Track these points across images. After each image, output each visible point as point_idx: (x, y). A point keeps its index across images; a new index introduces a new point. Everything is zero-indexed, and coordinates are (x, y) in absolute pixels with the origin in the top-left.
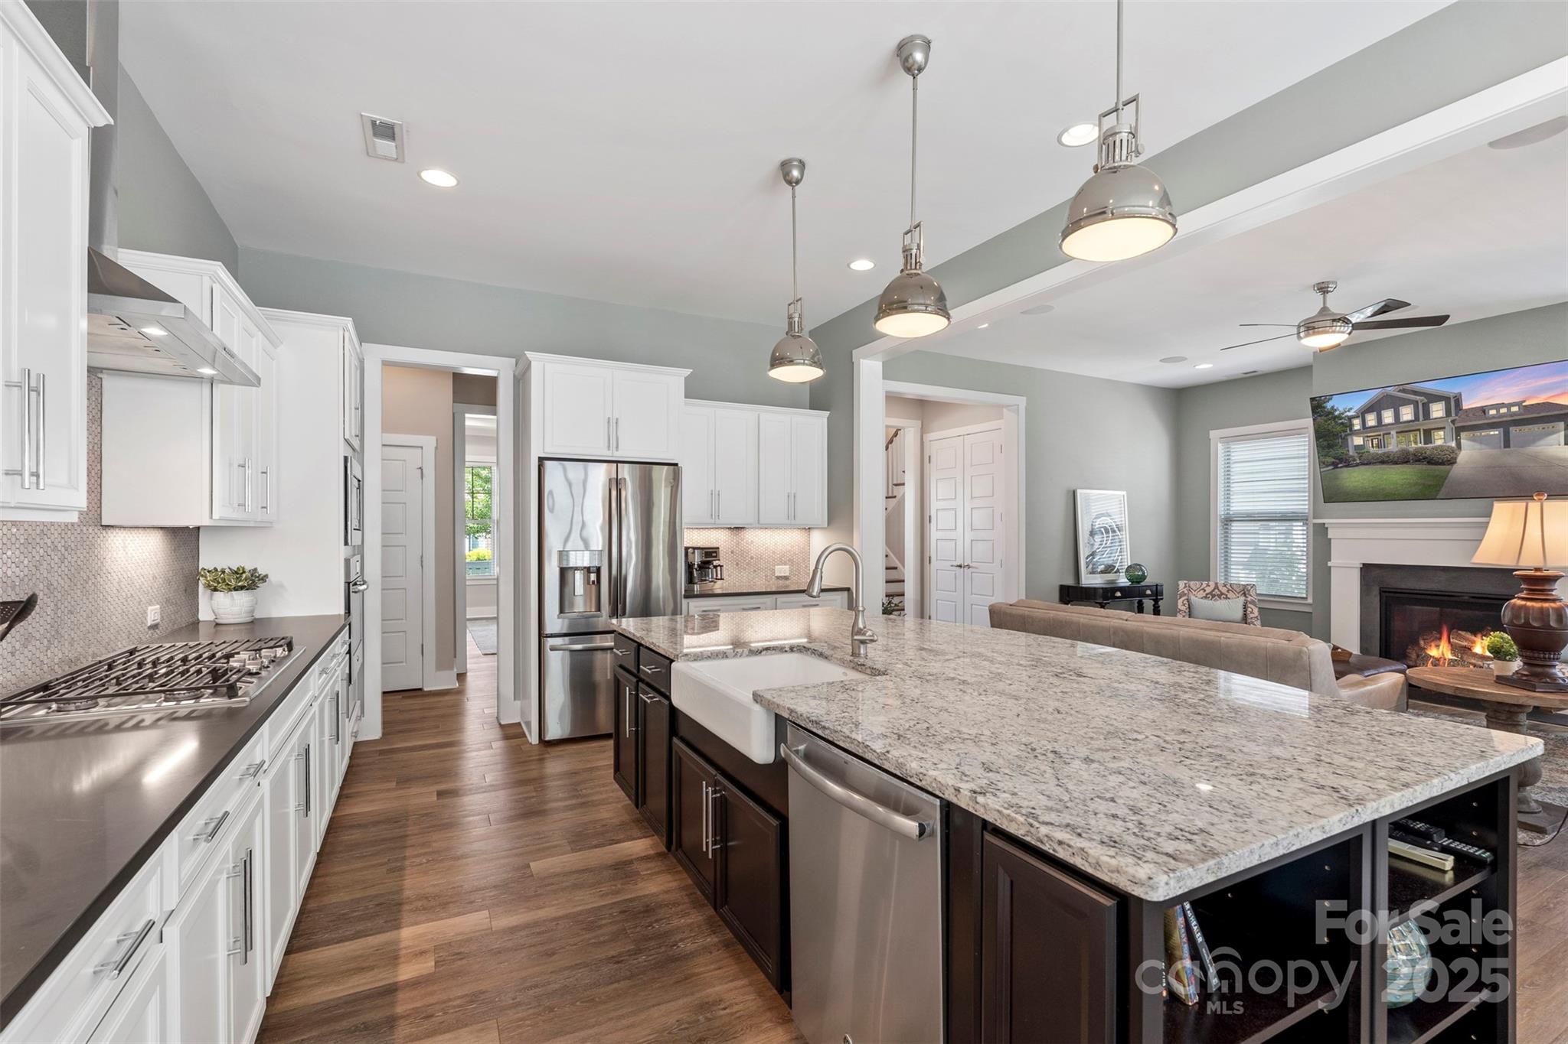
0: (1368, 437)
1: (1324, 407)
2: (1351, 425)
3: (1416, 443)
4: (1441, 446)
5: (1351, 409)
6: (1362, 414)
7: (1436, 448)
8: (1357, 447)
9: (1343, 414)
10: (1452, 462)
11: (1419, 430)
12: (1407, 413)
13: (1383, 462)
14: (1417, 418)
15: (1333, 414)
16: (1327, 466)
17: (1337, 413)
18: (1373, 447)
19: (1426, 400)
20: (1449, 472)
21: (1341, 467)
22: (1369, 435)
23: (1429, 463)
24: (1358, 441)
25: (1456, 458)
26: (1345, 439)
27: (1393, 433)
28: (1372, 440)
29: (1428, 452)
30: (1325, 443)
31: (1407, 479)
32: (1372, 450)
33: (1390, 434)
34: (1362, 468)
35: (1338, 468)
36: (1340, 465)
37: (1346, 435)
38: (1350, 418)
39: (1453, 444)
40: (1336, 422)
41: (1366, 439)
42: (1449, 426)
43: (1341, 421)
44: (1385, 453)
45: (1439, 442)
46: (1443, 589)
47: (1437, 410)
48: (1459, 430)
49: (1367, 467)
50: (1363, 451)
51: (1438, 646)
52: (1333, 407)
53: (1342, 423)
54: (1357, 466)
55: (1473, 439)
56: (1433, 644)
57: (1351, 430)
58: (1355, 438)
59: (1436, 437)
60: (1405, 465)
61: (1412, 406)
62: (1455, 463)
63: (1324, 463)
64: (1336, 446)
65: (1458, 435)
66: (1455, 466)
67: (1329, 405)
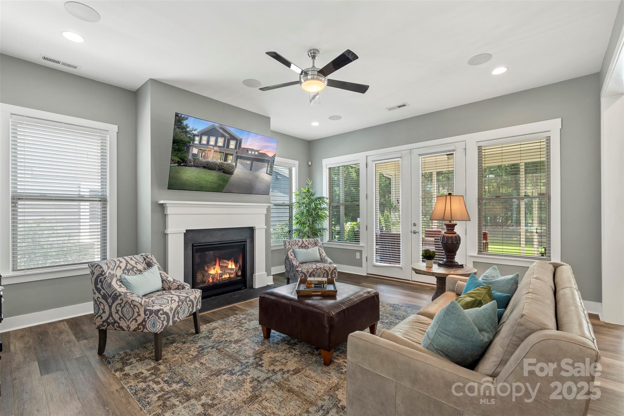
0: (201, 150)
1: (182, 123)
2: (194, 140)
3: (220, 159)
4: (229, 164)
5: (196, 130)
6: (201, 134)
7: (228, 164)
8: (194, 155)
9: (191, 131)
10: (231, 173)
11: (223, 153)
12: (221, 142)
13: (204, 167)
14: (224, 147)
15: (186, 129)
16: (175, 163)
17: (188, 129)
18: (201, 157)
19: (229, 138)
20: (229, 178)
21: (182, 166)
22: (202, 149)
23: (224, 172)
24: (195, 151)
25: (233, 172)
26: (188, 147)
27: (213, 151)
28: (202, 152)
29: (224, 166)
30: (177, 147)
31: (213, 179)
32: (201, 159)
33: (211, 151)
34: (193, 168)
35: (180, 165)
36: (182, 164)
37: (190, 146)
38: (195, 135)
39: (234, 164)
40: (187, 135)
41: (199, 151)
42: (235, 154)
43: (189, 135)
44: (206, 162)
45: (229, 162)
46: (219, 240)
47: (232, 144)
48: (238, 157)
49: (196, 168)
50: (196, 158)
51: (214, 268)
52: (187, 125)
53: (190, 137)
54: (191, 166)
55: (241, 164)
56: (212, 268)
57: (193, 143)
58: (194, 149)
59: (229, 159)
60: (214, 171)
61: (224, 138)
62: (233, 174)
63: (173, 161)
64: (183, 151)
65: (237, 160)
66: (233, 175)
67: (185, 122)
